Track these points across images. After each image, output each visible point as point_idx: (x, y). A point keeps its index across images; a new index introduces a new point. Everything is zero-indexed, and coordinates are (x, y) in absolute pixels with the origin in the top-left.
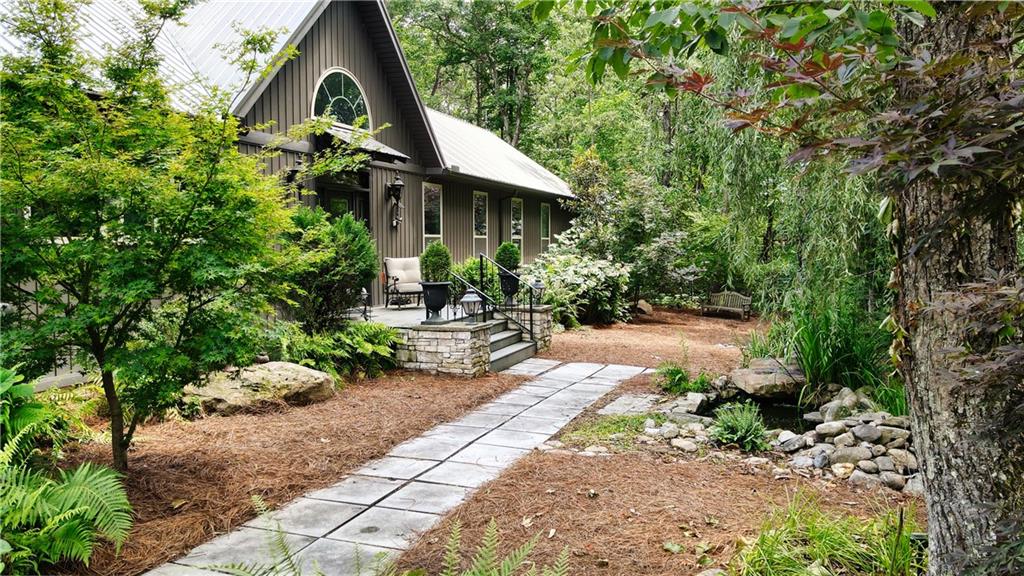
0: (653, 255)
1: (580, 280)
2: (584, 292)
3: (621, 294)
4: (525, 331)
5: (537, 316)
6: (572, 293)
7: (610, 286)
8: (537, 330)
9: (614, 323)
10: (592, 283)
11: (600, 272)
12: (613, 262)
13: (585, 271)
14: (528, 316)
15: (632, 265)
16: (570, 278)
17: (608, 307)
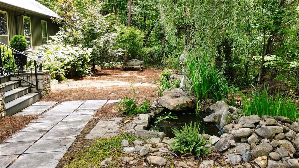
0: (101, 44)
1: (65, 57)
2: (68, 63)
3: (87, 63)
4: (32, 86)
5: (39, 77)
6: (62, 63)
7: (81, 59)
8: (40, 85)
9: (84, 76)
10: (72, 58)
11: (76, 53)
12: (82, 48)
13: (68, 52)
14: (34, 78)
15: (92, 49)
16: (60, 56)
17: (81, 69)
